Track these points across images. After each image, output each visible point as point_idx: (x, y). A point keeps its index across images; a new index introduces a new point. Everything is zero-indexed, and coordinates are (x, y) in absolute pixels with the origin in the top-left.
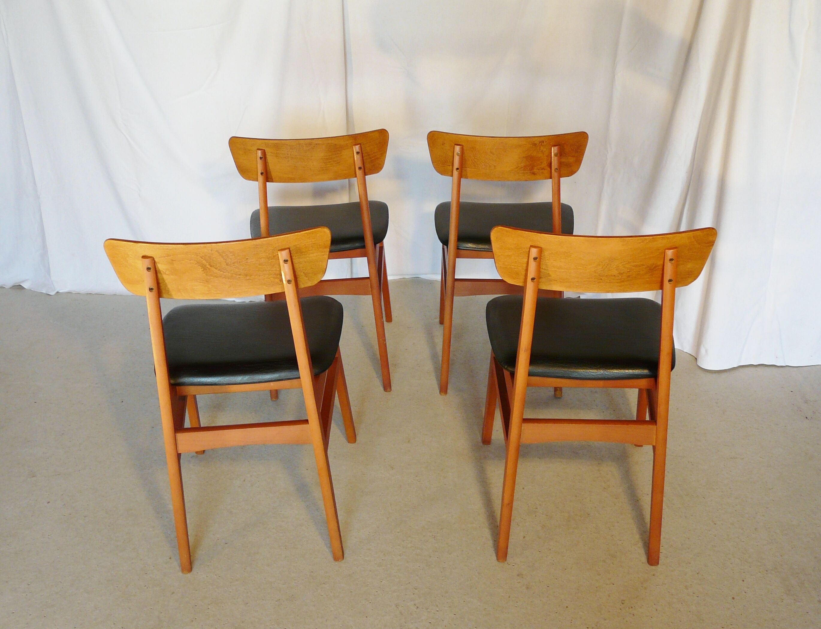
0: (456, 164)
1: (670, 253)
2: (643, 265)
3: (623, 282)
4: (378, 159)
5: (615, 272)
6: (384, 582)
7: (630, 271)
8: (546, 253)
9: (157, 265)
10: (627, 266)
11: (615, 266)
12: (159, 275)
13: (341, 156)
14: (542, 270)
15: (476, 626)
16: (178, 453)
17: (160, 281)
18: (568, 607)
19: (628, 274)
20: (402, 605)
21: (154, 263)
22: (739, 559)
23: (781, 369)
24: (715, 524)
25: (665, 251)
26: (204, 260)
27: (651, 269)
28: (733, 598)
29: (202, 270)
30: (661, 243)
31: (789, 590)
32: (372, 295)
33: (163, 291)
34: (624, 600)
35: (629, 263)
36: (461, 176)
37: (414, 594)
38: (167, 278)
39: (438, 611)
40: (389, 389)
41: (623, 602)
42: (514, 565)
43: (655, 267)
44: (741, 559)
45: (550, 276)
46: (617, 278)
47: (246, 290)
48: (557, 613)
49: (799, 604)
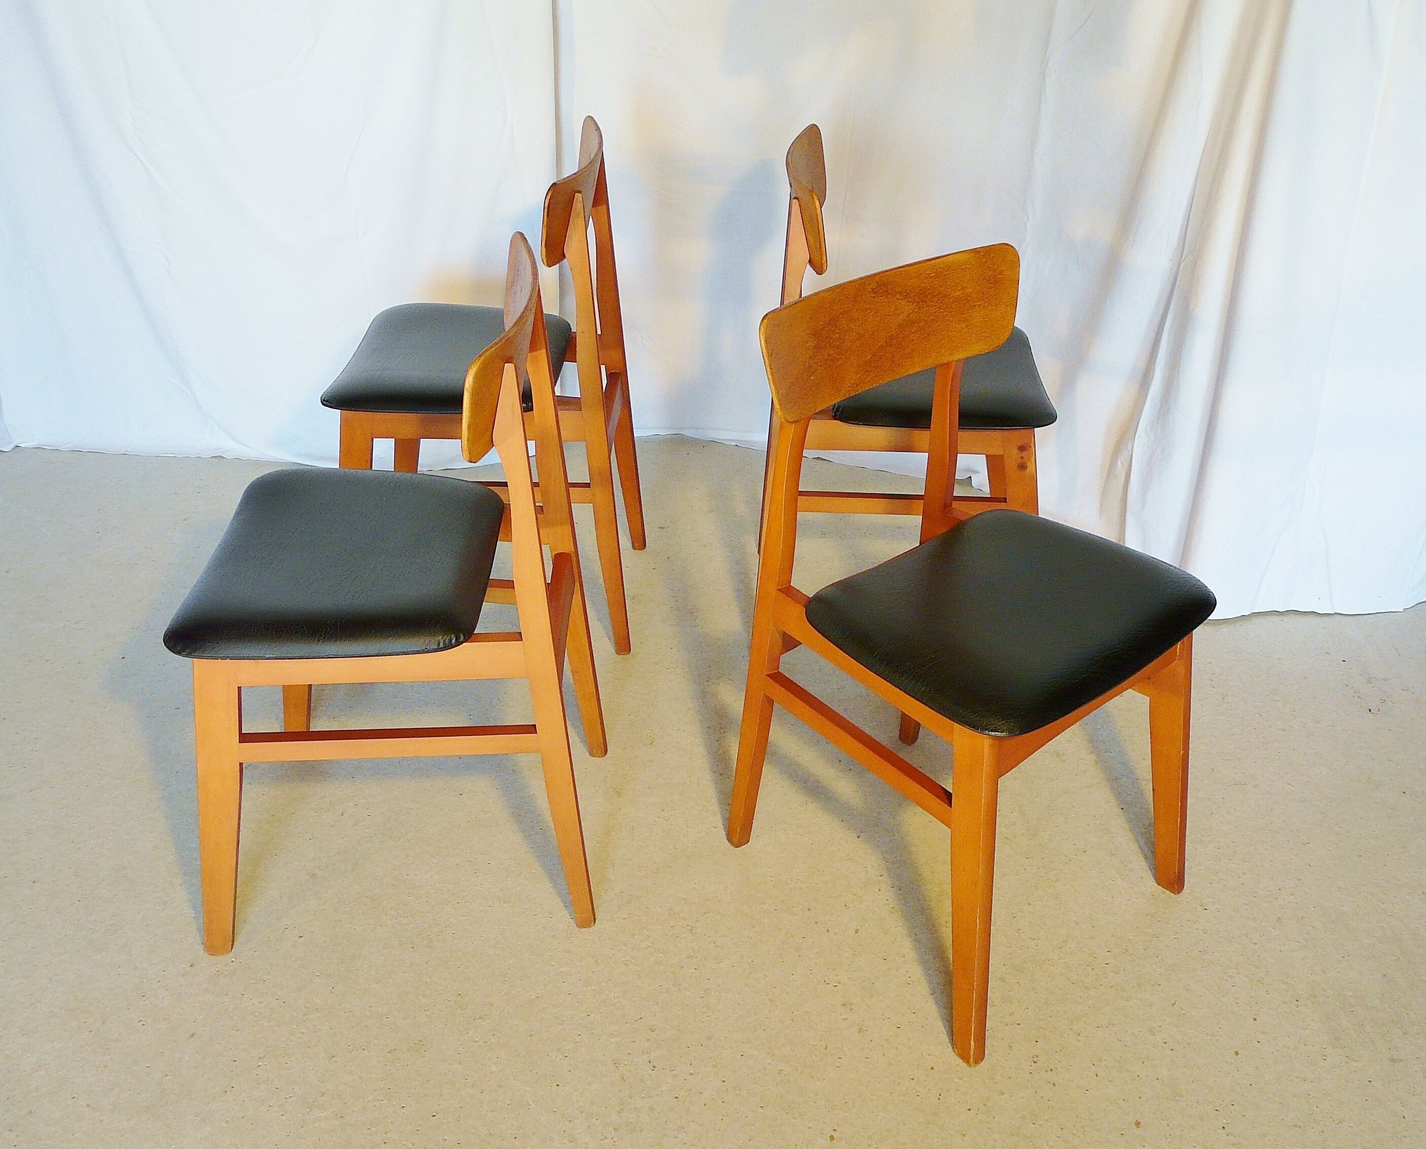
6: (593, 1015)
15: (762, 1106)
18: (935, 1068)
20: (626, 1063)
22: (1247, 976)
23: (1326, 618)
24: (1206, 909)
28: (1237, 1053)
31: (1337, 1039)
34: (1037, 1056)
37: (648, 1040)
39: (692, 1074)
41: (1035, 1060)
42: (836, 984)
44: (1251, 976)
48: (913, 1079)
49: (1355, 1064)
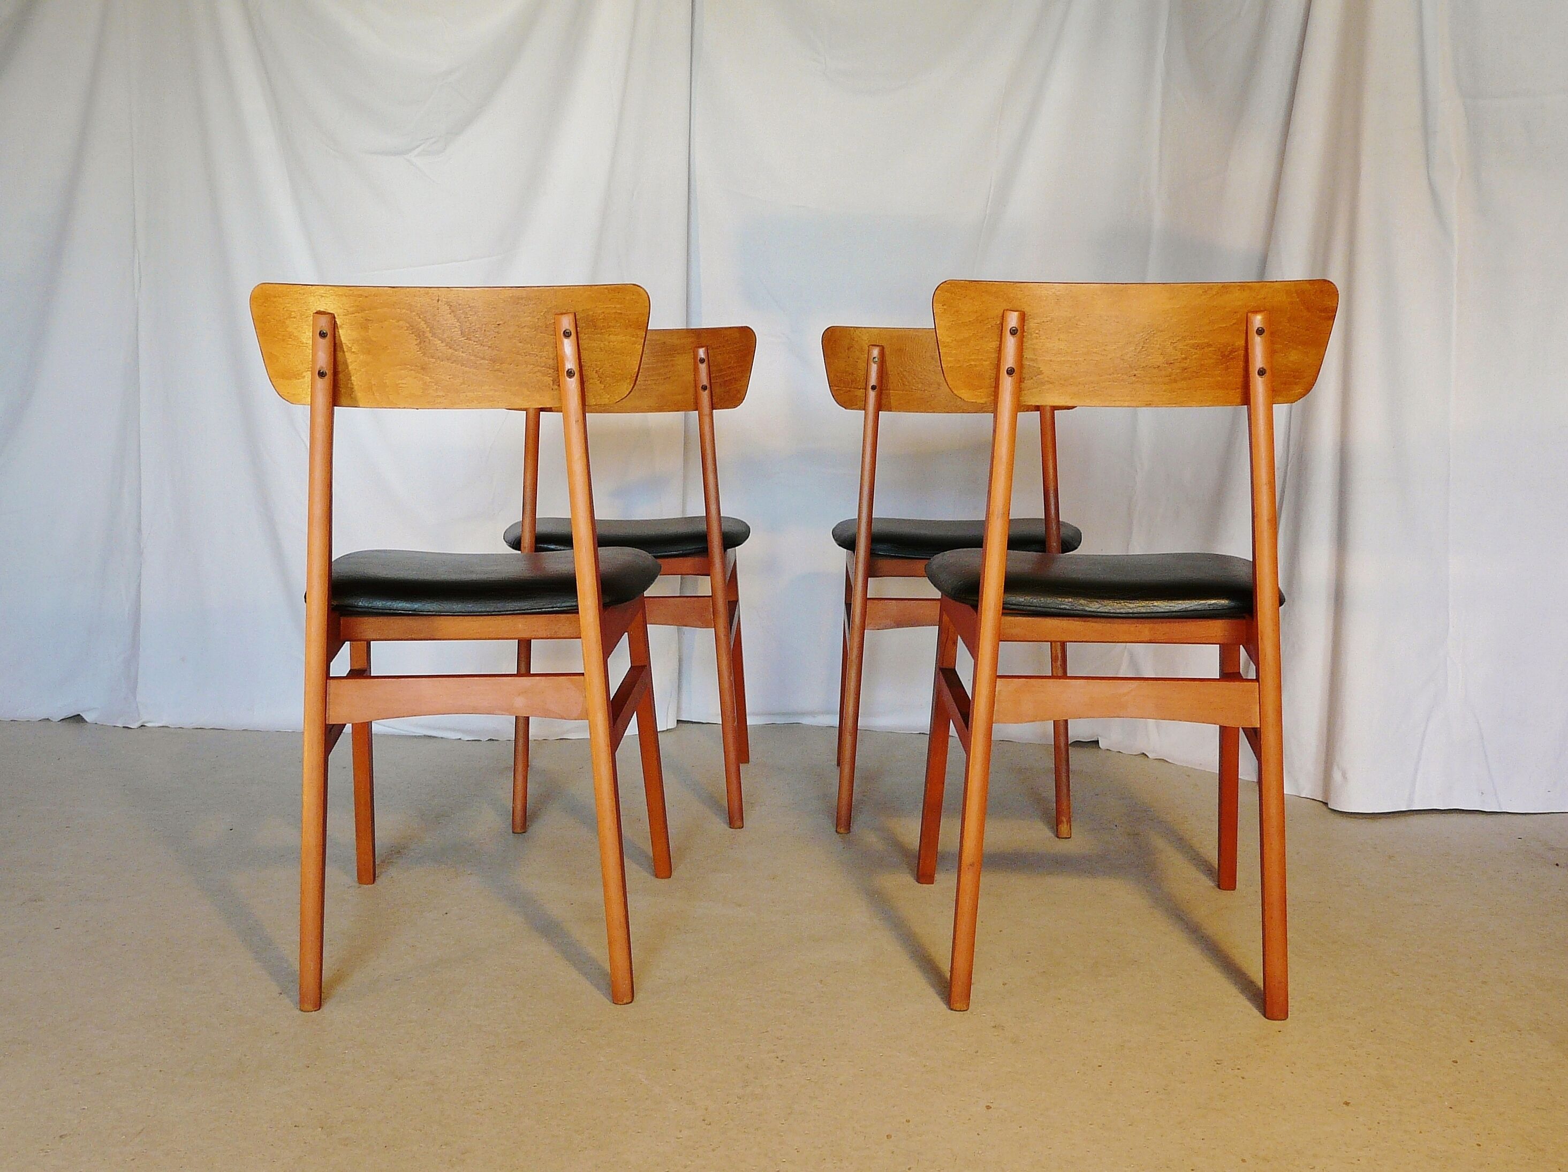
0: (873, 381)
1: (1258, 320)
2: (1210, 345)
3: (1175, 381)
4: (736, 380)
5: (1160, 360)
7: (1186, 359)
8: (1031, 324)
9: (338, 332)
10: (1180, 345)
11: (1158, 346)
12: (340, 354)
13: (673, 366)
14: (1026, 363)
16: (327, 723)
17: (340, 368)
19: (1183, 365)
21: (335, 326)
25: (1247, 315)
26: (423, 320)
27: (1225, 356)
29: (416, 343)
30: (1237, 299)
32: (715, 627)
33: (343, 391)
35: (1184, 338)
36: (879, 407)
38: (353, 360)
40: (738, 823)
43: (1231, 352)
45: (1041, 373)
46: (1163, 373)
47: (491, 393)
